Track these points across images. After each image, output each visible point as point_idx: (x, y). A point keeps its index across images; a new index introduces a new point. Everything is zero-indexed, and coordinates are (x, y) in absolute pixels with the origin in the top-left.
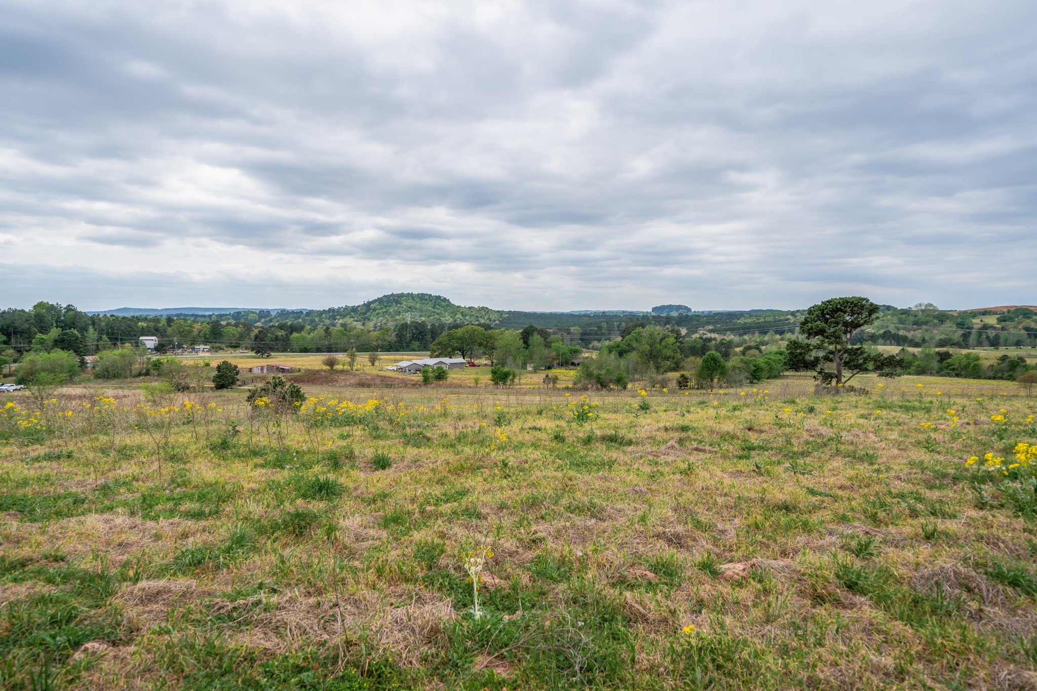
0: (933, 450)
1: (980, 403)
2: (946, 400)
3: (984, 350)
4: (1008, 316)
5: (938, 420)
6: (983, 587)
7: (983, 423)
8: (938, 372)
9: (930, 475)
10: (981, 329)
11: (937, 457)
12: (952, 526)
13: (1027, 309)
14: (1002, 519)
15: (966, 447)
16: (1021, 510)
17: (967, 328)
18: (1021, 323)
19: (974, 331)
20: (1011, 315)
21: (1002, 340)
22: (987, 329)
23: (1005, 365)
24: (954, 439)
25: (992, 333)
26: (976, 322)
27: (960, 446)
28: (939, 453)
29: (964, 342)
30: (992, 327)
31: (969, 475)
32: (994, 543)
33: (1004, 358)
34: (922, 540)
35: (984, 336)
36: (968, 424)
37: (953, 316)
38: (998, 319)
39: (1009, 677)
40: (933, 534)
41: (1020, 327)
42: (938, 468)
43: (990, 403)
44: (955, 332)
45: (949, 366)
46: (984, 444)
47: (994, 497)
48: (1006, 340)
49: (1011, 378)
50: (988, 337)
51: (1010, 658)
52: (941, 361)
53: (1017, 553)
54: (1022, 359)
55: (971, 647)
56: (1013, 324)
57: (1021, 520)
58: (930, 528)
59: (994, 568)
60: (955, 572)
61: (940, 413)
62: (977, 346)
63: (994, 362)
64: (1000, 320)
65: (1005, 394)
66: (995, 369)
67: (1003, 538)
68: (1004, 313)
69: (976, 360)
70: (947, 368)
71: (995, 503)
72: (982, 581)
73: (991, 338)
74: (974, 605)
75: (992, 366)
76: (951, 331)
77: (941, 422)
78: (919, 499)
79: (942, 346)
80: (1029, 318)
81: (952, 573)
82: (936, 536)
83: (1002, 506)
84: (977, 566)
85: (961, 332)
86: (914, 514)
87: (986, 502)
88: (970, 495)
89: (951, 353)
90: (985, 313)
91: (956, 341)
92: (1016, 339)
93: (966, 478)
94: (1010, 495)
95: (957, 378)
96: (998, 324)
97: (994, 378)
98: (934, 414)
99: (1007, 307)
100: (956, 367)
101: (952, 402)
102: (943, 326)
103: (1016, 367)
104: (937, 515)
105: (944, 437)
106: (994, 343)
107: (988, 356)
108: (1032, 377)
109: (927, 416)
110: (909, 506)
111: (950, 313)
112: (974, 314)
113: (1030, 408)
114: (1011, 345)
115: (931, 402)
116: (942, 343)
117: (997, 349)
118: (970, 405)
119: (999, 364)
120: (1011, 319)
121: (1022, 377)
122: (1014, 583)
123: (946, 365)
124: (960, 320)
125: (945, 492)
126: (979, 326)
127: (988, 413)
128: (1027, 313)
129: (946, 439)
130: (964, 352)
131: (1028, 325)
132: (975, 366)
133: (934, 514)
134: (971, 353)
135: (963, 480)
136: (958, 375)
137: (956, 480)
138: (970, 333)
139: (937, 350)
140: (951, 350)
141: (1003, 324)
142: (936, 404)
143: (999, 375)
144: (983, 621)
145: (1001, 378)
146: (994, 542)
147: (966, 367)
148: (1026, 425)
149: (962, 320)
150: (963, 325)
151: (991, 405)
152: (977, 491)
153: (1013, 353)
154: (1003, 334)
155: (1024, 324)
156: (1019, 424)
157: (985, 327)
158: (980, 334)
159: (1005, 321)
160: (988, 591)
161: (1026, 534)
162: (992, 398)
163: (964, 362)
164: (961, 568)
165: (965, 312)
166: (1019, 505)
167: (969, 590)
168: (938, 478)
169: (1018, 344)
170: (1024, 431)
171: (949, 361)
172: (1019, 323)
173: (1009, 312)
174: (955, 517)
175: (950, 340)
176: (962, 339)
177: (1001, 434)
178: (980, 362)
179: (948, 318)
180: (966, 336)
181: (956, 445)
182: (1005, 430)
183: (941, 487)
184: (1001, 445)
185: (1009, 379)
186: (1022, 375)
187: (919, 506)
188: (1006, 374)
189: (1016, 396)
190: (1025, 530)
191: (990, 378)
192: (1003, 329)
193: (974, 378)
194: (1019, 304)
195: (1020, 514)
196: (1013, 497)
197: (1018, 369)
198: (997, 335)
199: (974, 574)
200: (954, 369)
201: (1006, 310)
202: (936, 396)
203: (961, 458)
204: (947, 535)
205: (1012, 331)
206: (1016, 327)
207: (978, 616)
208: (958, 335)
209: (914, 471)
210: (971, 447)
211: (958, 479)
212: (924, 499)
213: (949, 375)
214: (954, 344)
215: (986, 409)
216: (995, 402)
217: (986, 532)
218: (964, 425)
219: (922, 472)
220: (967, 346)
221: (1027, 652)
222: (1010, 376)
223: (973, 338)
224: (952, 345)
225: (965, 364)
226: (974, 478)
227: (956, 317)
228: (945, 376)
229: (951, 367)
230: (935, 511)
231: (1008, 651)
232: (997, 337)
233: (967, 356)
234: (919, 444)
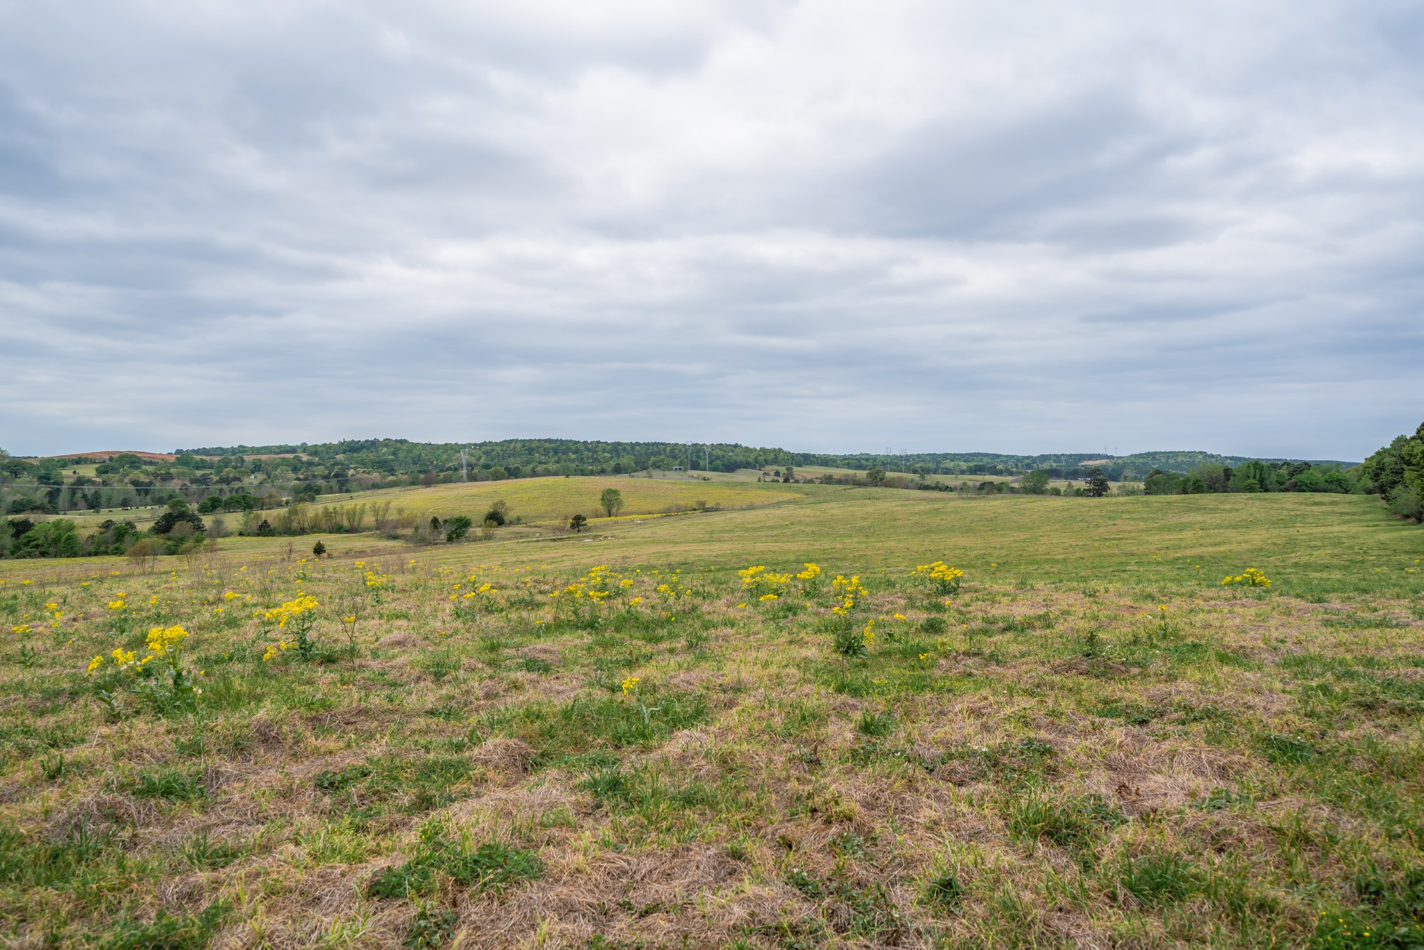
0: (32, 665)
1: (85, 589)
2: (37, 591)
3: (80, 514)
4: (113, 464)
5: (31, 621)
6: (133, 810)
7: (94, 615)
8: (13, 553)
9: (37, 698)
10: (74, 484)
11: (39, 672)
12: (81, 752)
13: (134, 456)
14: (142, 725)
15: (78, 651)
16: (161, 710)
17: (55, 483)
18: (128, 475)
19: (64, 487)
20: (114, 464)
21: (103, 500)
22: (82, 484)
23: (110, 533)
24: (59, 644)
25: (89, 490)
26: (67, 474)
27: (69, 652)
28: (41, 666)
29: (51, 506)
30: (89, 481)
31: (90, 685)
32: (137, 757)
33: (107, 525)
34: (44, 784)
35: (79, 495)
36: (75, 620)
37: (32, 466)
38: (97, 470)
39: (177, 889)
40: (59, 770)
41: (126, 480)
42: (46, 686)
43: (99, 588)
44: (37, 489)
45: (29, 542)
46: (102, 643)
47: (128, 704)
48: (109, 499)
49: (118, 552)
50: (84, 496)
51: (174, 870)
52: (17, 535)
53: (164, 759)
54: (131, 525)
55: (133, 875)
56: (117, 477)
57: (164, 721)
58: (53, 764)
59: (143, 784)
60: (98, 804)
61: (32, 612)
62: (71, 510)
63: (94, 531)
64: (100, 472)
65: (118, 573)
66: (96, 540)
67: (147, 747)
68: (104, 462)
69: (70, 530)
70: (26, 545)
71: (130, 711)
72: (131, 805)
73: (89, 497)
74: (126, 834)
75: (92, 537)
76: (31, 488)
77: (35, 623)
78: (27, 732)
79: (17, 512)
80: (137, 468)
81: (95, 806)
82: (63, 771)
83: (138, 712)
84: (122, 788)
85: (45, 489)
86: (25, 753)
87: (119, 713)
88: (96, 709)
89: (32, 521)
90: (79, 460)
91: (38, 504)
92: (122, 498)
93: (87, 690)
94: (147, 696)
95: (43, 559)
96: (97, 476)
97: (96, 554)
98: (24, 614)
99: (109, 453)
100: (40, 542)
101: (47, 593)
102: (18, 480)
103: (123, 536)
104: (58, 746)
105: (44, 644)
106: (94, 504)
107: (86, 523)
108: (144, 547)
109: (11, 618)
110: (17, 744)
111: (28, 461)
112: (64, 462)
113: (150, 587)
114: (116, 506)
115: (15, 597)
116: (17, 508)
117: (98, 512)
118: (74, 594)
119: (101, 533)
120: (114, 470)
121: (132, 548)
122: (167, 792)
123: (25, 541)
124: (43, 472)
125: (62, 715)
126: (72, 480)
127: (98, 601)
128: (135, 462)
129: (48, 646)
130: (52, 518)
131: (135, 478)
132: (69, 538)
133: (54, 745)
134: (62, 520)
135: (84, 694)
136: (44, 555)
137: (74, 695)
138: (59, 490)
139: (10, 517)
140: (32, 517)
141: (105, 476)
142: (23, 598)
143: (102, 549)
144: (139, 847)
145: (106, 553)
146: (136, 754)
147: (56, 541)
148: (149, 610)
149: (47, 472)
150: (49, 479)
151: (102, 590)
152: (105, 701)
153: (119, 516)
154: (105, 491)
155: (131, 476)
156: (141, 609)
157: (80, 481)
158: (73, 492)
159: (106, 472)
160: (139, 812)
161: (171, 736)
162: (101, 580)
163: (53, 534)
164: (105, 797)
165: (51, 460)
166: (159, 707)
167: (118, 820)
168: (49, 699)
169: (125, 504)
170: (148, 618)
171: (30, 533)
172: (125, 475)
173: (111, 459)
174: (83, 741)
175: (29, 502)
176: (47, 500)
177: (121, 626)
178: (76, 532)
179: (24, 469)
180: (53, 495)
181: (64, 651)
182: (125, 620)
183: (53, 711)
184: (124, 639)
185: (115, 554)
186: (133, 545)
187: (31, 742)
188: (111, 547)
189: (130, 576)
190: (169, 732)
191: (90, 555)
192: (105, 483)
193: (68, 557)
194: (124, 448)
195: (160, 715)
196: (151, 698)
197: (127, 538)
198: (96, 492)
199: (120, 798)
200: (37, 546)
201: (107, 457)
202: (22, 586)
203: (74, 667)
204: (77, 765)
205: (117, 486)
206: (121, 481)
207: (134, 843)
208: (41, 494)
209: (13, 697)
210: (84, 649)
211: (77, 694)
212: (35, 730)
213: (30, 555)
214: (35, 508)
215: (95, 596)
216: (106, 585)
217: (125, 747)
218: (69, 623)
219: (25, 696)
220: (55, 511)
221: (190, 857)
222: (116, 549)
223: (63, 498)
224: (32, 509)
225: (53, 536)
226: (98, 688)
227: (38, 468)
228: (24, 557)
229: (32, 544)
230: (55, 741)
231: (170, 866)
232: (97, 495)
233: (57, 525)
234: (8, 660)
